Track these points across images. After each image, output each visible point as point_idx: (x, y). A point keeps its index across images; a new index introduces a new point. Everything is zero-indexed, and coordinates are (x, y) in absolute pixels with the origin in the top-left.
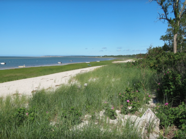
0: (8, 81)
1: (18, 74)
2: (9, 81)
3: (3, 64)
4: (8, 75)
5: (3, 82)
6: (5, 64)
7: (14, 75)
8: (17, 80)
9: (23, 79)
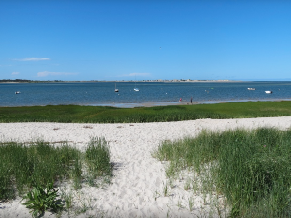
0: (262, 117)
1: (280, 109)
2: (264, 116)
3: (268, 92)
4: (266, 109)
5: (256, 117)
6: (271, 93)
7: (274, 110)
8: (275, 116)
9: (284, 116)
